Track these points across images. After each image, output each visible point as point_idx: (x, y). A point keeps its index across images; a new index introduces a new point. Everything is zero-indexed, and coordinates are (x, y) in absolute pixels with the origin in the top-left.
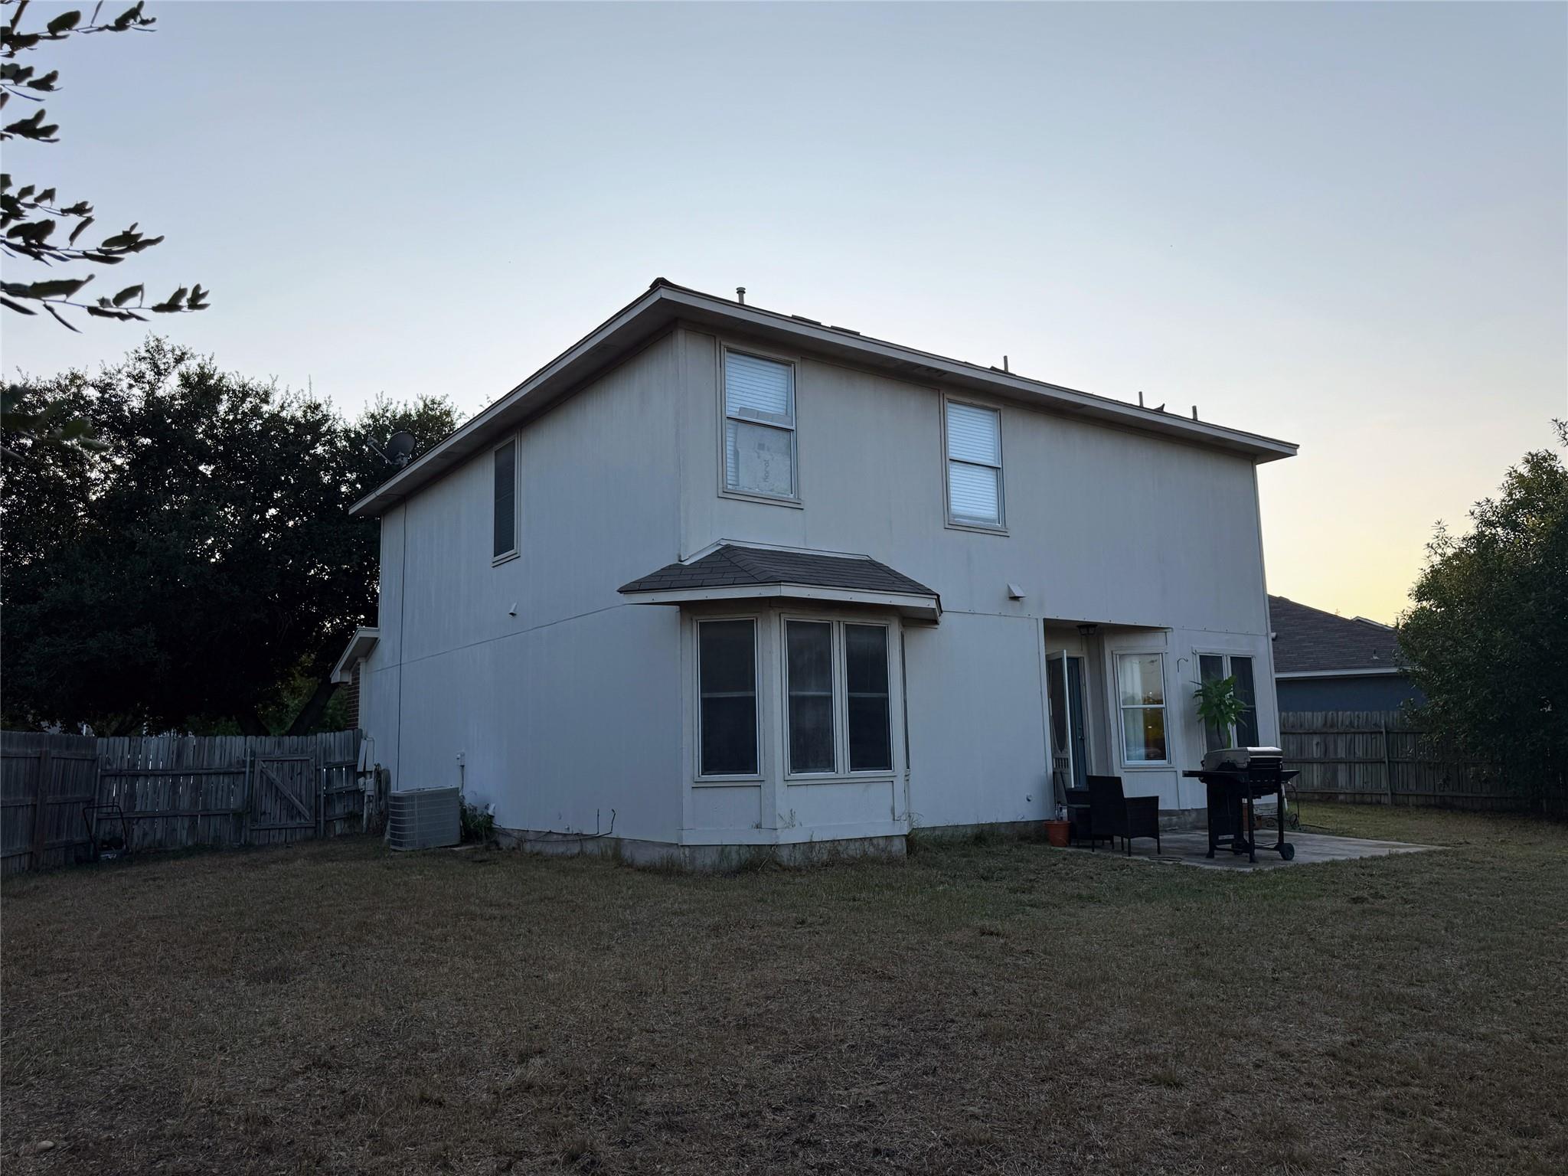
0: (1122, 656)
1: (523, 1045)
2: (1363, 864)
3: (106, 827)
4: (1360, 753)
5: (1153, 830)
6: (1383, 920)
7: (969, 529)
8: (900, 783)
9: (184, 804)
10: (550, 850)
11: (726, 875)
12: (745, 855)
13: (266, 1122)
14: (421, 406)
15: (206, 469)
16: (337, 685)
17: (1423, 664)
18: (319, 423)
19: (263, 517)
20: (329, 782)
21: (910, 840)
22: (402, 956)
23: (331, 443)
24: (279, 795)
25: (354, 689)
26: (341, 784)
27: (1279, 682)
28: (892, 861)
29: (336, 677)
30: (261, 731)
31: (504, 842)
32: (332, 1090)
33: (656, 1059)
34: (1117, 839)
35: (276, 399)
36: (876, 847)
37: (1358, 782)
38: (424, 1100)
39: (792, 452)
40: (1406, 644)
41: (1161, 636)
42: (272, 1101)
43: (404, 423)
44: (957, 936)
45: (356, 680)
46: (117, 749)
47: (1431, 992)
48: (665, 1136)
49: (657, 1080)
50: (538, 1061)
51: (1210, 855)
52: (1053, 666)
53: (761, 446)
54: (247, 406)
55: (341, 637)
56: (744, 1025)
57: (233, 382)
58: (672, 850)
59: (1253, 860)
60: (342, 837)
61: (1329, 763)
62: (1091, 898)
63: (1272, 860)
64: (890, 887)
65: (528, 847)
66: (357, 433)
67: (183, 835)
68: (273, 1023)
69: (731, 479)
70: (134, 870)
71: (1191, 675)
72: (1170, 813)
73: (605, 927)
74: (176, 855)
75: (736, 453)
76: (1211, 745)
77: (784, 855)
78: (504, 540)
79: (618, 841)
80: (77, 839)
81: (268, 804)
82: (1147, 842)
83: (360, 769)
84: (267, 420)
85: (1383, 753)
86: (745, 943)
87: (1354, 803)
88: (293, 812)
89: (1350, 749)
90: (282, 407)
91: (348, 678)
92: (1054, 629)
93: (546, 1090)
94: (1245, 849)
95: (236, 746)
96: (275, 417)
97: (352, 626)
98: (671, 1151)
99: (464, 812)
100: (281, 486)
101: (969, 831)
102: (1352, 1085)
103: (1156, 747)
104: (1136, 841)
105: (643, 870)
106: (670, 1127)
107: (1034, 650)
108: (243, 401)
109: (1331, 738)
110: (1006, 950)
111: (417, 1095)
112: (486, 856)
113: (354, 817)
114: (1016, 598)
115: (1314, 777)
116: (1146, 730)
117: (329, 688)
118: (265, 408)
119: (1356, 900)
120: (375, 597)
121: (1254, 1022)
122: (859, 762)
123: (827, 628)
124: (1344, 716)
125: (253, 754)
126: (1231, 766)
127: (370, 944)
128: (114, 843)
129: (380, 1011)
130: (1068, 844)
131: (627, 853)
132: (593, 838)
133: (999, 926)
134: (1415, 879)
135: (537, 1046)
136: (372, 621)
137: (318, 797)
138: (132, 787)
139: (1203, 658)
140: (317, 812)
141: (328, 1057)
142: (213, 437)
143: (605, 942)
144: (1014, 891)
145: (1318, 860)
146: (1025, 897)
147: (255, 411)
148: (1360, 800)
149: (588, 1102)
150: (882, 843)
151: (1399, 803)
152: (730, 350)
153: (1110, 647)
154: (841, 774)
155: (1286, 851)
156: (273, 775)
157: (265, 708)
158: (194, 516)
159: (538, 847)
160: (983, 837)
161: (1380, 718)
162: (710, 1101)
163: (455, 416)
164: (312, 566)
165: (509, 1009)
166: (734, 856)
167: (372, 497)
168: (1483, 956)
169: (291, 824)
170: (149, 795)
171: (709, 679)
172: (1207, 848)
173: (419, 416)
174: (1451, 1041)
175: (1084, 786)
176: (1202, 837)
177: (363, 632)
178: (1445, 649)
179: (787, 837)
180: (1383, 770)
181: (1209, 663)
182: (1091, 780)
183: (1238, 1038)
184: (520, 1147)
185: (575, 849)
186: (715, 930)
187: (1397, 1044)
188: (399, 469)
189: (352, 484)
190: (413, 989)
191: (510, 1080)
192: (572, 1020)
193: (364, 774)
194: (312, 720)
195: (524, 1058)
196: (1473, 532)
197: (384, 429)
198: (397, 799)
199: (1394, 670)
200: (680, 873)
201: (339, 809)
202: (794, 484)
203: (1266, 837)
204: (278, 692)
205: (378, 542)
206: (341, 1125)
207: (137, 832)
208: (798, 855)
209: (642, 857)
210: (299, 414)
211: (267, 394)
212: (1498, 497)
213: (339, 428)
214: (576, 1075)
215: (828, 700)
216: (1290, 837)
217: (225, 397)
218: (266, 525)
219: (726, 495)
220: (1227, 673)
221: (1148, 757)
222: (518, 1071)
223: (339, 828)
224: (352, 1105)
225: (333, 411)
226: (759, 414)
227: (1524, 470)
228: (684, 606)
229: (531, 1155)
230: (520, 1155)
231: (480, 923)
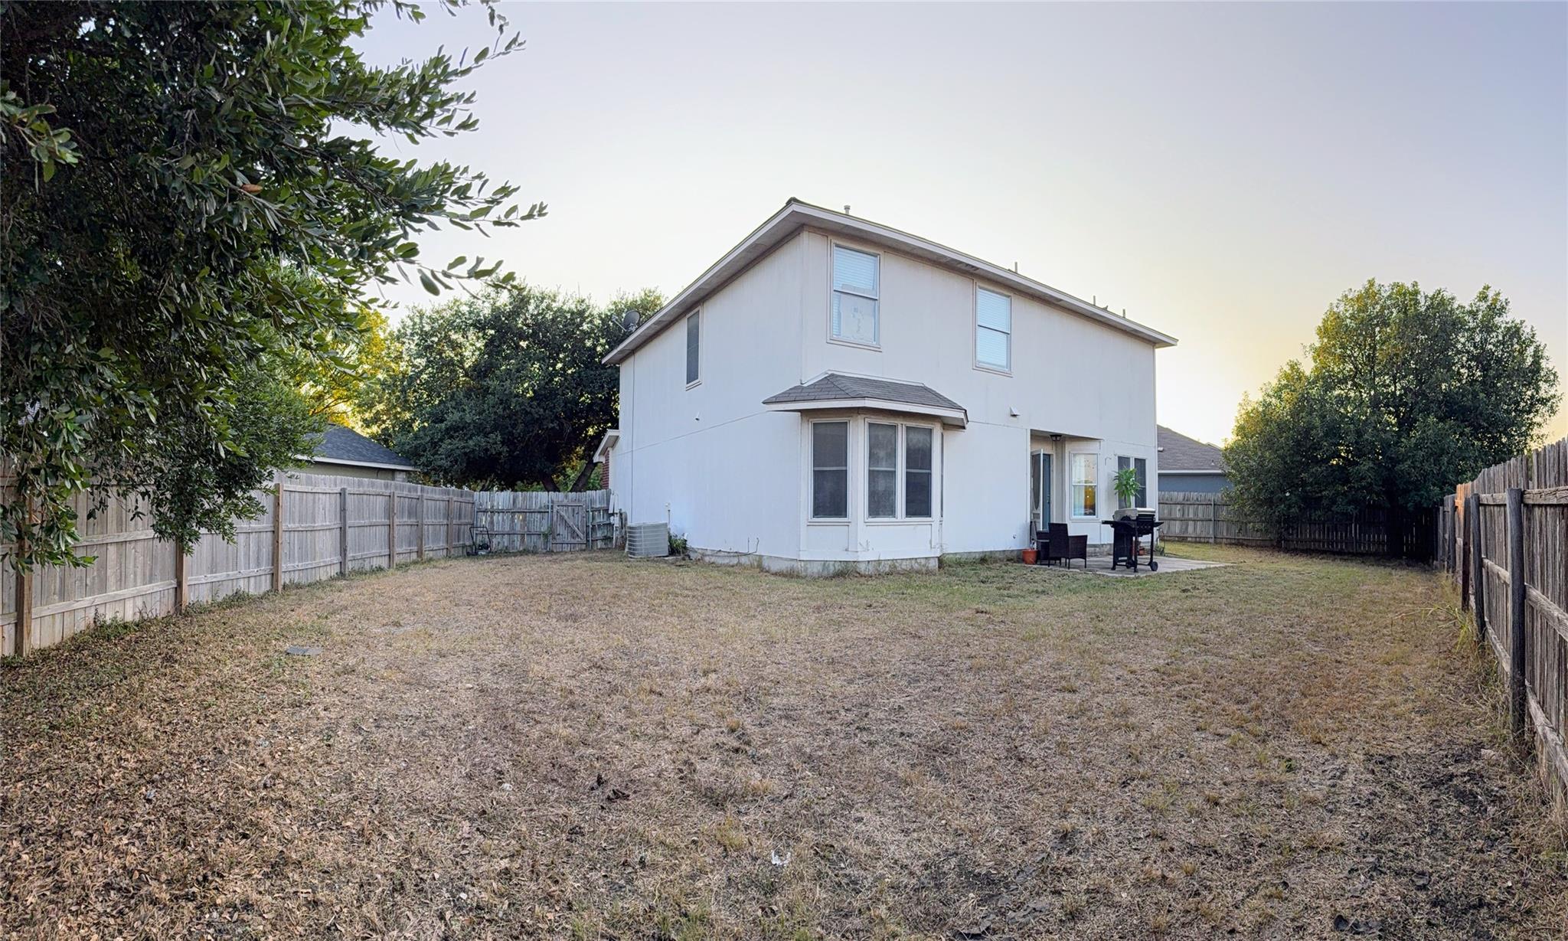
0: (1075, 455)
1: (706, 666)
2: (1192, 573)
3: (480, 538)
4: (1200, 515)
5: (1083, 555)
6: (1195, 600)
7: (988, 370)
8: (936, 525)
9: (518, 528)
10: (720, 561)
11: (826, 578)
12: (838, 567)
13: (571, 692)
14: (643, 294)
15: (523, 344)
16: (596, 464)
17: (1233, 468)
18: (584, 311)
19: (554, 369)
20: (593, 518)
21: (941, 561)
22: (638, 614)
23: (591, 322)
24: (567, 526)
25: (606, 466)
26: (600, 519)
27: (1160, 475)
28: (929, 573)
29: (596, 459)
30: (556, 489)
31: (693, 556)
32: (603, 680)
33: (780, 679)
34: (1063, 560)
35: (560, 298)
36: (920, 564)
37: (1198, 531)
38: (652, 691)
39: (876, 313)
40: (1226, 457)
41: (1096, 445)
42: (573, 682)
43: (632, 307)
44: (962, 614)
45: (607, 460)
46: (482, 497)
47: (1211, 636)
48: (784, 722)
49: (781, 691)
50: (713, 676)
51: (1113, 568)
52: (1035, 458)
53: (856, 310)
54: (544, 305)
55: (599, 436)
56: (832, 662)
57: (536, 292)
58: (793, 563)
59: (1136, 571)
60: (601, 549)
61: (1184, 520)
62: (1043, 592)
63: (1146, 571)
64: (926, 587)
65: (707, 559)
66: (607, 315)
67: (517, 544)
68: (572, 642)
69: (835, 332)
70: (495, 561)
71: (1113, 468)
72: (1095, 546)
73: (752, 605)
74: (515, 555)
75: (839, 314)
76: (1120, 506)
77: (862, 568)
78: (692, 375)
79: (761, 557)
80: (467, 543)
81: (561, 530)
82: (1080, 561)
83: (611, 511)
84: (555, 312)
85: (1212, 517)
86: (835, 617)
87: (1196, 542)
88: (574, 534)
89: (1196, 514)
90: (564, 303)
91: (603, 459)
92: (1037, 436)
93: (718, 692)
94: (1132, 564)
95: (541, 497)
96: (560, 310)
97: (604, 431)
98: (787, 731)
99: (670, 537)
100: (565, 350)
101: (977, 556)
102: (1164, 685)
103: (1091, 508)
104: (1073, 561)
105: (776, 574)
106: (787, 717)
107: (1024, 450)
108: (542, 302)
109: (1186, 507)
110: (990, 621)
111: (648, 688)
112: (683, 563)
113: (607, 539)
114: (1014, 416)
115: (1176, 528)
116: (1086, 500)
117: (592, 465)
118: (554, 305)
119: (1184, 591)
120: (617, 412)
121: (1121, 655)
122: (910, 513)
123: (894, 427)
124: (1194, 495)
125: (552, 502)
126: (1128, 518)
127: (619, 606)
128: (485, 547)
129: (627, 642)
130: (1036, 563)
131: (766, 564)
132: (745, 555)
133: (986, 607)
134: (1216, 581)
135: (713, 667)
136: (616, 426)
137: (587, 526)
138: (492, 518)
139: (1120, 458)
140: (587, 534)
141: (600, 663)
142: (527, 325)
143: (752, 613)
144: (999, 589)
145: (1170, 571)
146: (1005, 592)
147: (549, 308)
148: (1198, 541)
149: (741, 701)
150: (923, 562)
151: (1217, 541)
152: (837, 246)
153: (1069, 447)
154: (899, 519)
155: (1153, 566)
156: (563, 514)
157: (558, 477)
158: (518, 371)
159: (713, 559)
160: (985, 559)
161: (1211, 496)
162: (810, 704)
163: (662, 299)
164: (582, 395)
165: (697, 646)
166: (832, 568)
167: (615, 352)
168: (1239, 617)
169: (573, 541)
170: (501, 522)
171: (818, 458)
172: (1111, 565)
173: (642, 301)
174: (1216, 659)
175: (1047, 530)
176: (1110, 559)
177: (610, 433)
178: (1243, 460)
179: (863, 557)
180: (1212, 524)
181: (1123, 461)
182: (1051, 525)
183: (1110, 665)
184: (704, 722)
185: (735, 561)
186: (818, 609)
187: (1190, 662)
188: (631, 333)
189: (603, 345)
190: (644, 632)
191: (698, 685)
192: (733, 655)
193: (613, 514)
194: (582, 484)
195: (706, 673)
196: (1261, 399)
197: (622, 311)
198: (631, 528)
199: (1220, 471)
200: (798, 577)
201: (599, 534)
202: (876, 336)
203: (1143, 559)
204: (564, 468)
205: (618, 379)
206: (609, 700)
207: (495, 541)
208: (870, 567)
209: (775, 567)
210: (573, 307)
211: (555, 296)
212: (1274, 383)
213: (595, 313)
214: (734, 684)
215: (894, 473)
216: (1156, 559)
217: (532, 301)
218: (556, 373)
219: (832, 341)
220: (1132, 467)
221: (1086, 514)
222: (703, 680)
223: (600, 544)
224: (614, 690)
225: (592, 302)
226: (855, 288)
227: (1287, 369)
228: (804, 413)
229: (710, 728)
230: (704, 726)
231: (680, 599)
